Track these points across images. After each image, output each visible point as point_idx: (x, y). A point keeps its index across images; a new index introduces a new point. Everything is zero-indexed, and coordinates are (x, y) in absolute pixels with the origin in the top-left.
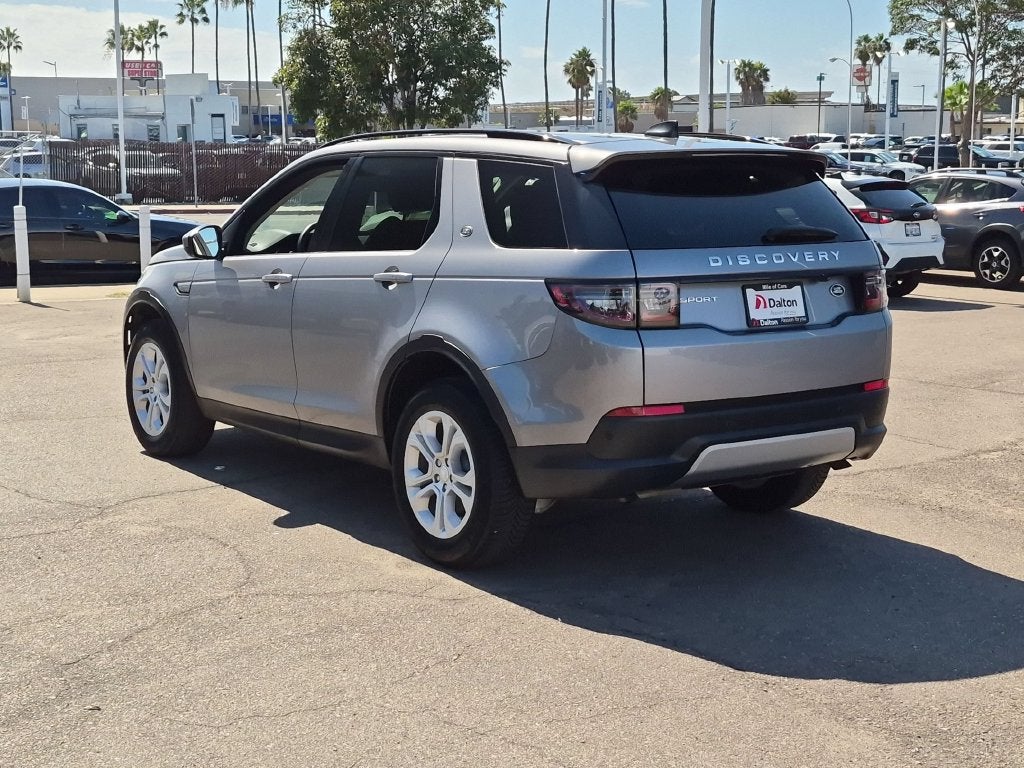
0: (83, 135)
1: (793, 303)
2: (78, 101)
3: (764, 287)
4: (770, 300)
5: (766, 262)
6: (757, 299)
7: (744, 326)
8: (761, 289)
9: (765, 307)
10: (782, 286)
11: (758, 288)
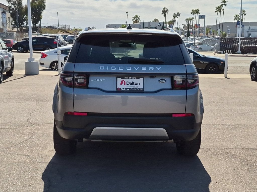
0: (250, 36)
1: (138, 84)
2: (250, 28)
3: (125, 78)
4: (127, 82)
5: (123, 69)
6: (122, 82)
7: (115, 90)
8: (124, 78)
9: (125, 84)
10: (134, 78)
11: (123, 78)
